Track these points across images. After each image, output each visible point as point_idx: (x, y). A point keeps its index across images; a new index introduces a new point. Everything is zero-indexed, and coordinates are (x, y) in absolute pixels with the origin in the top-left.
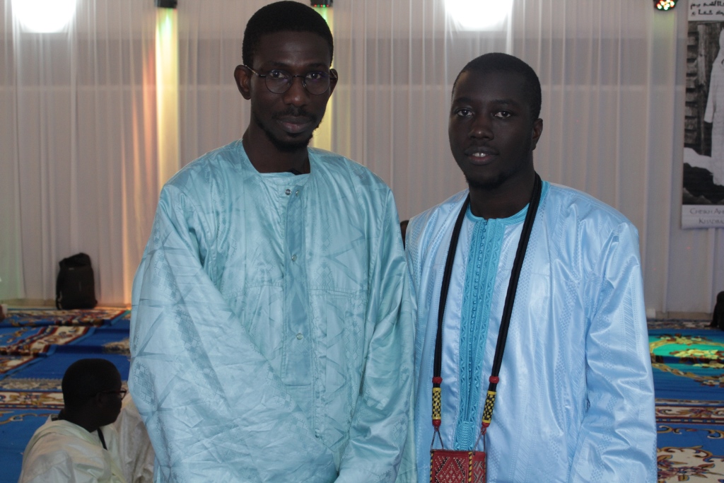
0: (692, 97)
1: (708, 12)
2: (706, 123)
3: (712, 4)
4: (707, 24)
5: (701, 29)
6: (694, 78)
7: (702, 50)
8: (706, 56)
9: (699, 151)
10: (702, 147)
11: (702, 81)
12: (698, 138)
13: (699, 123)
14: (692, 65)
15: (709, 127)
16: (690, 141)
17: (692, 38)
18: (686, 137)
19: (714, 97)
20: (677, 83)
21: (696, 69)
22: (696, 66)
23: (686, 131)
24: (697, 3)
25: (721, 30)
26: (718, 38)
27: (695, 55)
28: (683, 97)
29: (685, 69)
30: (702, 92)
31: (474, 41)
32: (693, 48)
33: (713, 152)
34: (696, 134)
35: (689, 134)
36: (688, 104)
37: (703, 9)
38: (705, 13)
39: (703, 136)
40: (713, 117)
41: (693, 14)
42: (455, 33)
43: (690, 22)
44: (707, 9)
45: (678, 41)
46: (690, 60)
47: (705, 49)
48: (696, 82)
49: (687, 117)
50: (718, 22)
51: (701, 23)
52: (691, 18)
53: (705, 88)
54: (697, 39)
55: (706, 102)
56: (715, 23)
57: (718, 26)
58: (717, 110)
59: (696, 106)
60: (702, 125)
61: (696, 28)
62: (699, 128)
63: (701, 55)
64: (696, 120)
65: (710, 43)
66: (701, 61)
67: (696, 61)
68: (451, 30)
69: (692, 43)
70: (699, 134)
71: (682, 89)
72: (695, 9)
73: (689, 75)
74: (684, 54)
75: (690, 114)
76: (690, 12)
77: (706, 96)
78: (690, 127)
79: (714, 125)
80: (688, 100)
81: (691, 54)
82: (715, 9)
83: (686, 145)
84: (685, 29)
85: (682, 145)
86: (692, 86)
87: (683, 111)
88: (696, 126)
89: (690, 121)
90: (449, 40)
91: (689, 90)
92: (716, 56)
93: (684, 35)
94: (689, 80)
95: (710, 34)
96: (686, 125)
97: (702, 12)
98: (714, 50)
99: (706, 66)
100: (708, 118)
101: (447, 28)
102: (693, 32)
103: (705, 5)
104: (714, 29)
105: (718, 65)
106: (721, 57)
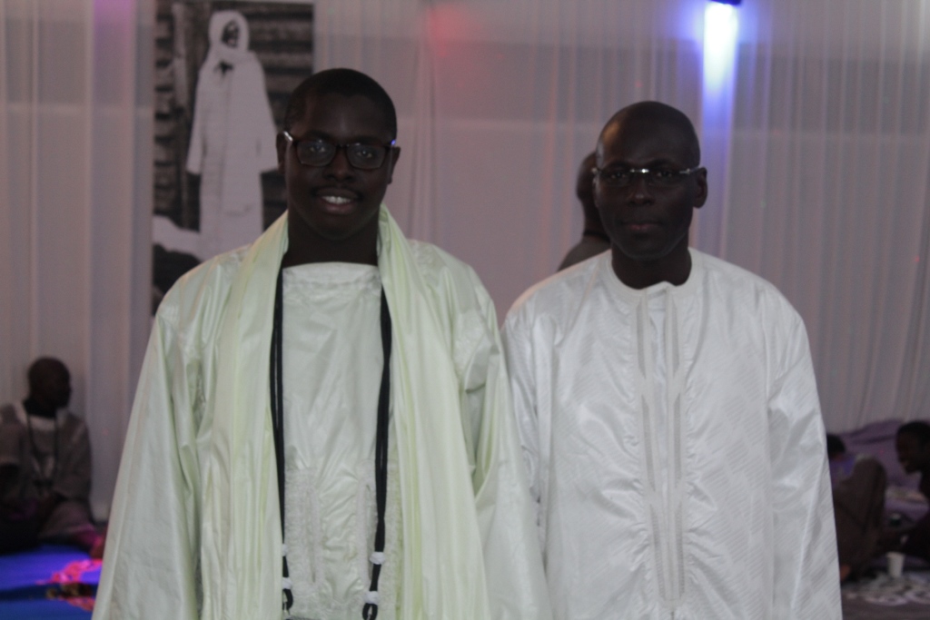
0: (166, 128)
2: (189, 175)
4: (189, 4)
5: (178, 9)
6: (167, 96)
7: (181, 46)
8: (187, 58)
9: (179, 223)
10: (184, 216)
11: (183, 100)
12: (178, 200)
13: (178, 173)
14: (165, 73)
15: (195, 181)
16: (163, 205)
17: (164, 25)
18: (157, 198)
19: (203, 129)
20: (139, 101)
21: (170, 80)
22: (172, 74)
23: (157, 187)
26: (207, 28)
27: (168, 56)
28: (150, 128)
29: (153, 77)
30: (182, 121)
32: (165, 44)
33: (205, 226)
34: (173, 192)
35: (160, 193)
36: (161, 140)
39: (185, 197)
40: (202, 165)
45: (140, 31)
46: (162, 64)
47: (186, 45)
48: (172, 102)
49: (158, 164)
54: (172, 28)
56: (201, 2)
57: (208, 7)
58: (209, 152)
59: (172, 143)
60: (184, 179)
61: (170, 8)
62: (179, 183)
63: (180, 56)
64: (171, 170)
65: (194, 35)
66: (180, 65)
67: (170, 67)
69: (164, 34)
70: (179, 193)
71: (148, 113)
73: (160, 89)
74: (151, 53)
75: (162, 158)
77: (189, 126)
78: (164, 181)
79: (204, 179)
80: (159, 134)
81: (162, 54)
83: (158, 212)
84: (150, 9)
85: (151, 211)
86: (165, 109)
87: (151, 152)
88: (173, 179)
89: (163, 170)
91: (160, 117)
92: (205, 58)
93: (149, 19)
94: (159, 100)
95: (193, 20)
96: (157, 177)
98: (201, 47)
99: (188, 75)
100: (193, 165)
102: (165, 16)
104: (200, 11)
105: (208, 73)
106: (212, 61)
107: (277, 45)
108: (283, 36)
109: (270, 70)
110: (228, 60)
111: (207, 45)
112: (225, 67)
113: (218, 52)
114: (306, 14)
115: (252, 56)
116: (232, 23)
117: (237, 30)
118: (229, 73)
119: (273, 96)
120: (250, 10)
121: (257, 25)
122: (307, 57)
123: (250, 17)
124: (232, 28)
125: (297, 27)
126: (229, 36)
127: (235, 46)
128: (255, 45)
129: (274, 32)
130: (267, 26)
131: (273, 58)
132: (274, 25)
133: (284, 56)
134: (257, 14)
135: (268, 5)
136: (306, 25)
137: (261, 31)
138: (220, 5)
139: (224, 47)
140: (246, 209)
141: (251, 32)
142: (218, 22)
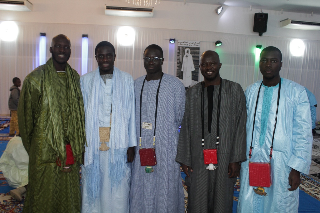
0: (179, 65)
2: (182, 71)
3: (183, 42)
4: (182, 47)
5: (181, 48)
6: (179, 60)
7: (181, 53)
9: (180, 78)
10: (181, 77)
11: (181, 61)
12: (180, 75)
13: (180, 71)
14: (179, 57)
15: (182, 72)
16: (178, 76)
17: (179, 50)
18: (177, 74)
19: (184, 65)
20: (175, 61)
22: (180, 57)
23: (177, 73)
28: (176, 65)
29: (177, 58)
31: (125, 48)
32: (179, 53)
33: (183, 79)
36: (178, 66)
37: (181, 43)
39: (181, 74)
41: (179, 44)
42: (120, 46)
43: (178, 46)
44: (182, 43)
45: (175, 51)
46: (178, 56)
48: (179, 61)
49: (177, 70)
51: (181, 47)
52: (179, 45)
54: (180, 51)
55: (182, 66)
56: (184, 47)
57: (185, 48)
58: (184, 68)
60: (181, 72)
61: (180, 48)
62: (180, 72)
64: (179, 71)
66: (181, 56)
68: (119, 45)
69: (179, 51)
70: (180, 74)
71: (176, 63)
72: (179, 43)
73: (178, 59)
74: (177, 54)
75: (178, 69)
76: (178, 44)
77: (182, 65)
78: (178, 72)
79: (184, 72)
81: (178, 54)
82: (184, 44)
83: (177, 77)
84: (177, 48)
85: (176, 76)
86: (179, 62)
90: (118, 48)
91: (178, 63)
92: (184, 55)
93: (177, 50)
94: (178, 61)
95: (183, 50)
96: (177, 72)
98: (184, 53)
100: (182, 70)
101: (118, 44)
102: (179, 49)
104: (184, 48)
105: (185, 57)
107: (194, 53)
109: (193, 57)
111: (185, 53)
112: (187, 56)
113: (186, 54)
114: (198, 49)
115: (191, 55)
116: (188, 50)
119: (194, 60)
120: (191, 48)
121: (192, 50)
122: (198, 55)
123: (190, 49)
125: (197, 51)
126: (188, 52)
128: (191, 53)
130: (193, 50)
131: (193, 55)
132: (194, 50)
133: (195, 55)
134: (192, 49)
135: (193, 47)
136: (198, 50)
137: (192, 51)
138: (187, 47)
139: (187, 53)
140: (190, 76)
141: (191, 51)
142: (186, 50)
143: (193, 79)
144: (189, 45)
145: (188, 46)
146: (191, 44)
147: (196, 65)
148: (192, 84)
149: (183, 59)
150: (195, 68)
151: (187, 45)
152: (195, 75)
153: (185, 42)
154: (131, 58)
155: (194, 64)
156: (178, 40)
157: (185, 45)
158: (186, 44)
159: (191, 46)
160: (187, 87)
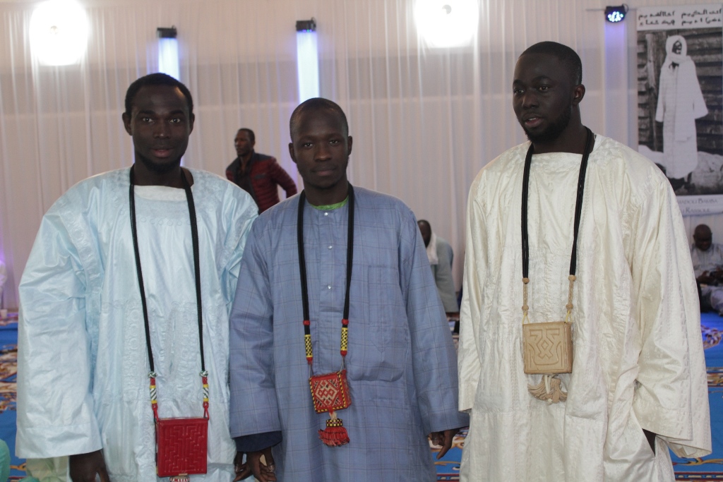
0: (644, 99)
1: (654, 22)
2: (657, 122)
3: (658, 15)
4: (654, 33)
5: (649, 37)
6: (644, 82)
7: (651, 56)
8: (654, 62)
9: (652, 148)
10: (655, 144)
11: (652, 84)
12: (651, 136)
13: (651, 122)
14: (643, 70)
15: (660, 126)
16: (644, 139)
17: (642, 46)
18: (640, 135)
19: (664, 98)
20: (629, 87)
21: (646, 74)
22: (646, 71)
23: (640, 130)
24: (644, 15)
25: (667, 37)
26: (665, 45)
27: (644, 62)
28: (636, 100)
29: (637, 73)
30: (652, 95)
31: (444, 57)
32: (642, 55)
33: (665, 149)
34: (648, 133)
35: (642, 133)
36: (640, 105)
37: (650, 20)
38: (652, 23)
39: (655, 134)
40: (664, 117)
41: (642, 24)
42: (427, 50)
43: (639, 32)
44: (654, 19)
45: (629, 49)
46: (641, 66)
47: (654, 55)
48: (647, 86)
49: (640, 118)
50: (664, 31)
51: (648, 32)
52: (640, 28)
53: (655, 91)
54: (646, 47)
55: (656, 103)
56: (661, 32)
57: (664, 34)
58: (667, 109)
59: (648, 107)
60: (654, 124)
61: (645, 36)
62: (651, 127)
63: (650, 61)
64: (648, 120)
65: (658, 50)
66: (650, 66)
67: (645, 67)
68: (424, 48)
69: (641, 50)
70: (652, 133)
71: (634, 92)
72: (643, 20)
73: (641, 79)
74: (635, 61)
75: (642, 114)
76: (639, 22)
77: (656, 98)
78: (643, 127)
79: (665, 124)
80: (641, 102)
81: (641, 61)
82: (661, 19)
83: (641, 143)
84: (634, 38)
85: (637, 142)
86: (643, 89)
87: (637, 112)
88: (648, 125)
89: (643, 121)
90: (422, 56)
91: (640, 93)
92: (664, 61)
93: (634, 43)
94: (640, 84)
95: (657, 42)
96: (640, 125)
97: (649, 22)
98: (662, 56)
99: (655, 71)
100: (659, 117)
101: (420, 45)
102: (642, 41)
103: (651, 15)
104: (660, 37)
105: (665, 69)
106: (668, 62)
107: (702, 51)
108: (706, 46)
109: (698, 65)
110: (676, 62)
111: (665, 54)
112: (674, 65)
113: (671, 57)
114: (718, 33)
115: (689, 57)
116: (677, 41)
117: (681, 45)
118: (676, 67)
119: (701, 78)
120: (687, 34)
121: (691, 41)
123: (687, 38)
124: (678, 44)
125: (714, 40)
126: (676, 49)
127: (680, 53)
128: (690, 52)
129: (700, 44)
130: (696, 41)
131: (700, 58)
132: (700, 40)
133: (706, 57)
134: (690, 35)
135: (697, 30)
136: (718, 39)
137: (694, 44)
138: (671, 33)
139: (674, 55)
140: (688, 138)
141: (688, 45)
142: (670, 42)
143: (700, 148)
144: (681, 21)
145: (678, 26)
146: (686, 18)
147: (710, 95)
148: (698, 167)
149: (661, 78)
150: (709, 107)
151: (673, 22)
152: (708, 131)
153: (664, 14)
154: (469, 90)
155: (704, 92)
156: (635, 10)
157: (664, 22)
158: (669, 19)
159: (686, 26)
160: (682, 179)
